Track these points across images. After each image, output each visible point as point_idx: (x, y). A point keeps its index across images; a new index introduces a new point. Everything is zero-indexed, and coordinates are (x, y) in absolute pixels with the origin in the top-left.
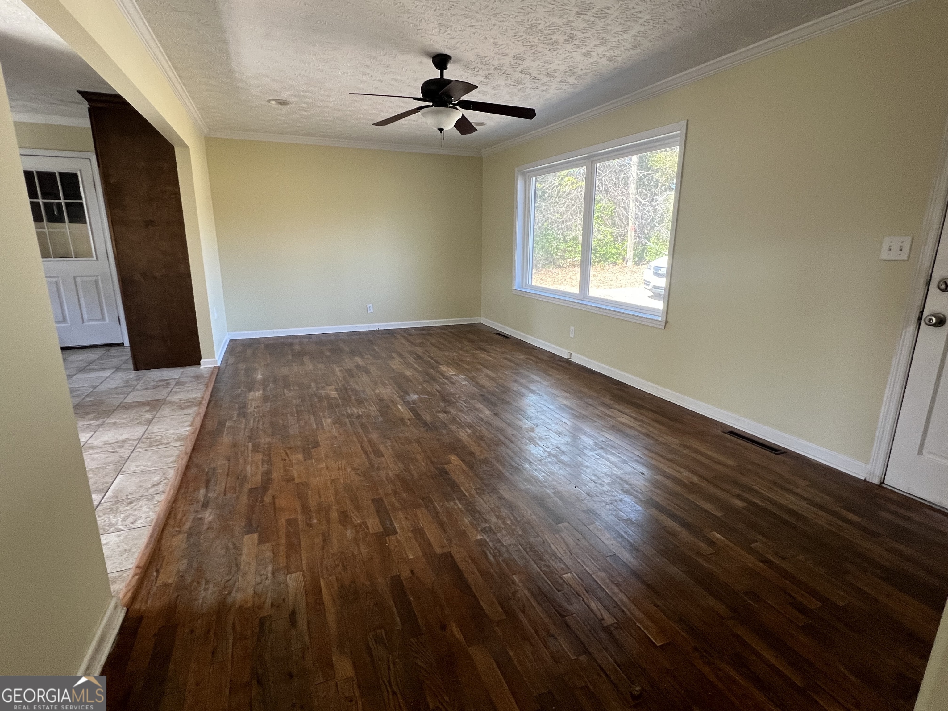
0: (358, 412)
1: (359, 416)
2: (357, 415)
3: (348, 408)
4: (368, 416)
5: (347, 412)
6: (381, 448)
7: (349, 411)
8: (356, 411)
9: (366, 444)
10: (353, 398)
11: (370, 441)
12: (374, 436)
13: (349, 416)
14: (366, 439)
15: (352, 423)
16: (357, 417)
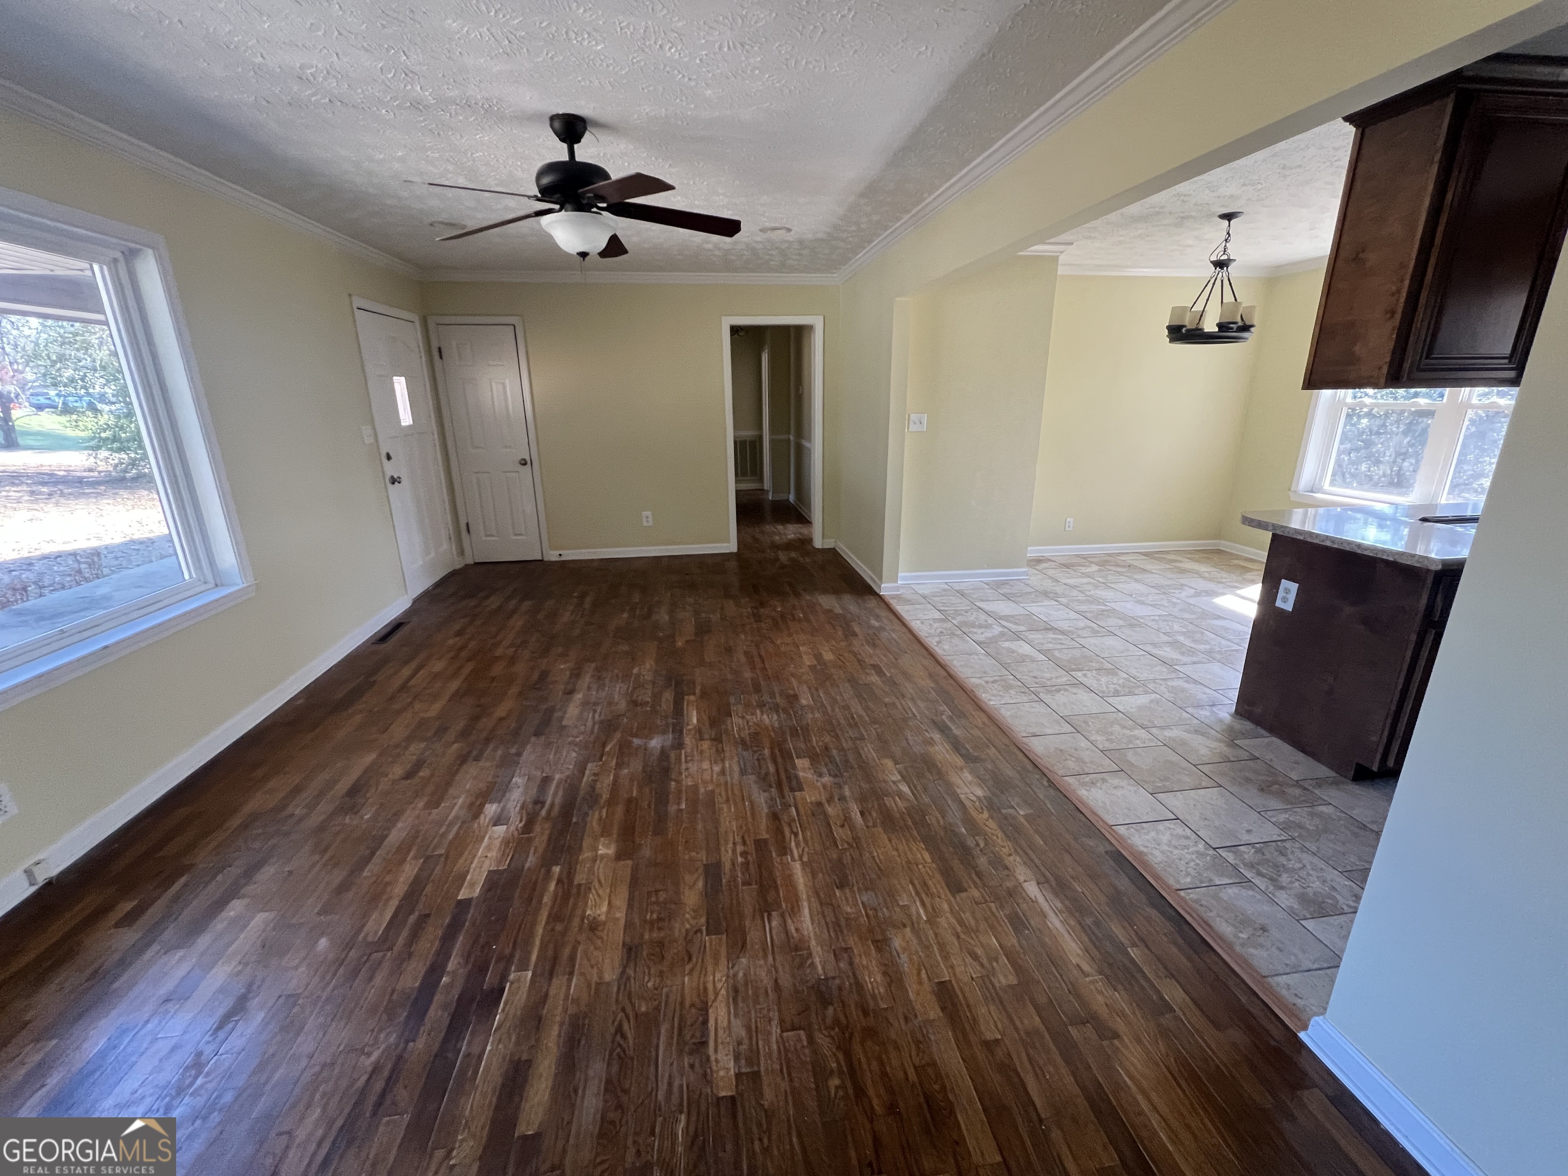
0: (762, 714)
1: (761, 705)
2: (764, 709)
3: (776, 725)
4: (748, 705)
5: (779, 716)
6: (743, 659)
7: (775, 717)
8: (765, 717)
9: (759, 666)
10: (767, 752)
11: (753, 669)
12: (748, 675)
13: (776, 708)
14: (758, 671)
15: (772, 695)
16: (765, 705)
